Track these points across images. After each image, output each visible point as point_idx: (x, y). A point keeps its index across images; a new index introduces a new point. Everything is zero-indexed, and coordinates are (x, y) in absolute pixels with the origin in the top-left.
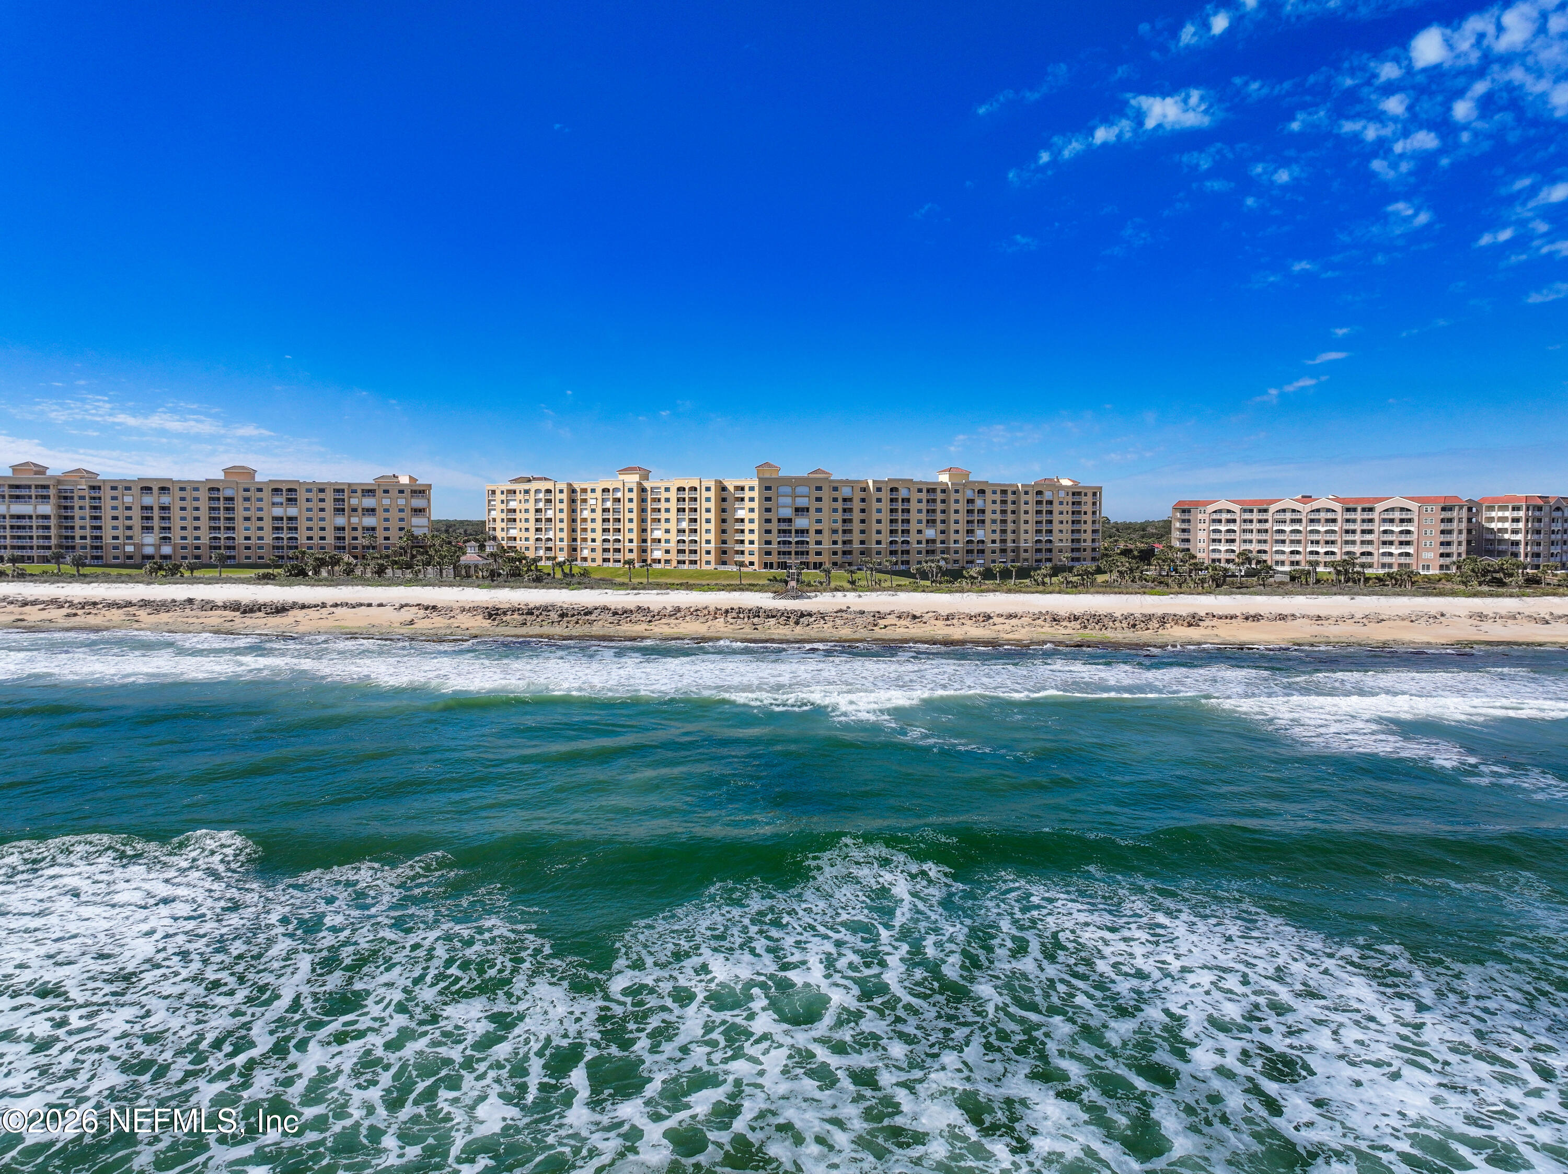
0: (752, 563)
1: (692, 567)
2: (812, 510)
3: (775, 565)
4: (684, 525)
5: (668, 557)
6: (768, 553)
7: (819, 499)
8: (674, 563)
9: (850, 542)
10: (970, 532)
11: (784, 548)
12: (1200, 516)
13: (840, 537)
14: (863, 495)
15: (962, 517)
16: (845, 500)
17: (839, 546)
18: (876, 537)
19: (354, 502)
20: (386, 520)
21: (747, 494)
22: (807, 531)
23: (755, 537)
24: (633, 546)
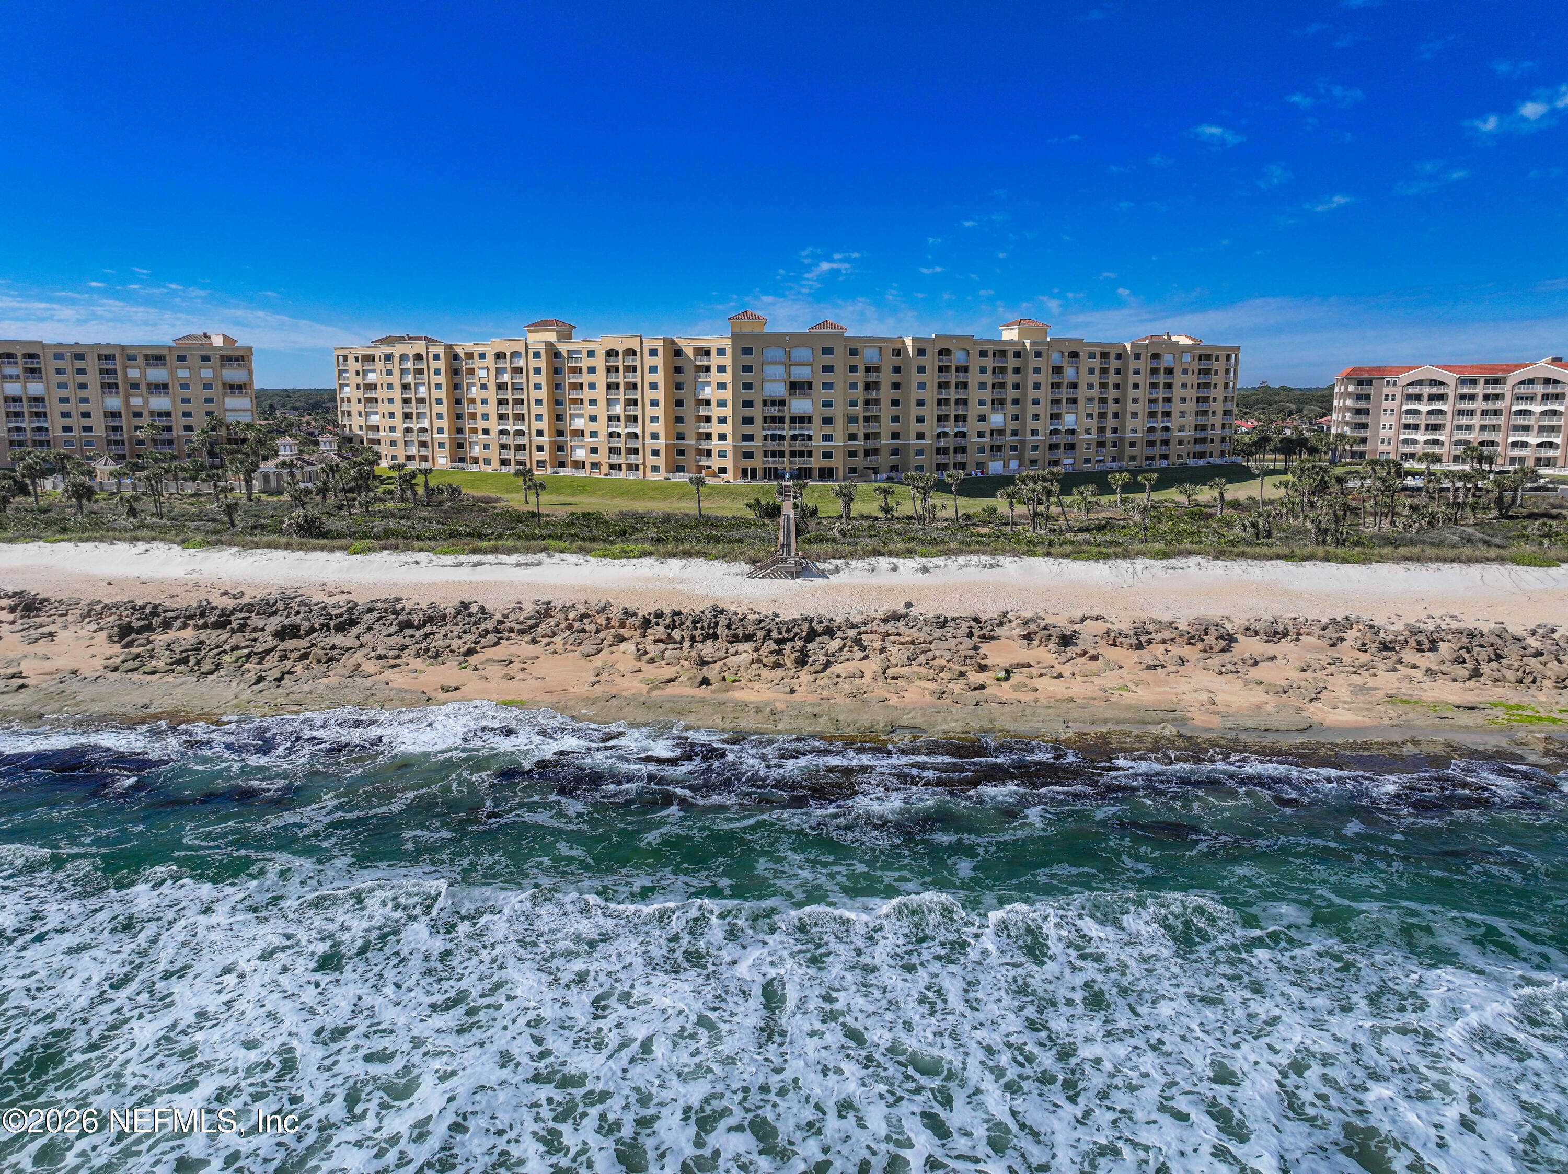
0: (723, 470)
1: (632, 476)
2: (818, 386)
3: (759, 473)
4: (619, 410)
5: (595, 458)
6: (748, 455)
7: (828, 368)
8: (605, 469)
9: (876, 435)
10: (1056, 417)
11: (775, 446)
12: (1386, 390)
13: (860, 429)
14: (896, 360)
15: (1045, 394)
16: (868, 369)
17: (859, 442)
18: (915, 427)
19: (134, 373)
20: (186, 400)
21: (715, 360)
22: (810, 420)
23: (728, 429)
24: (545, 440)
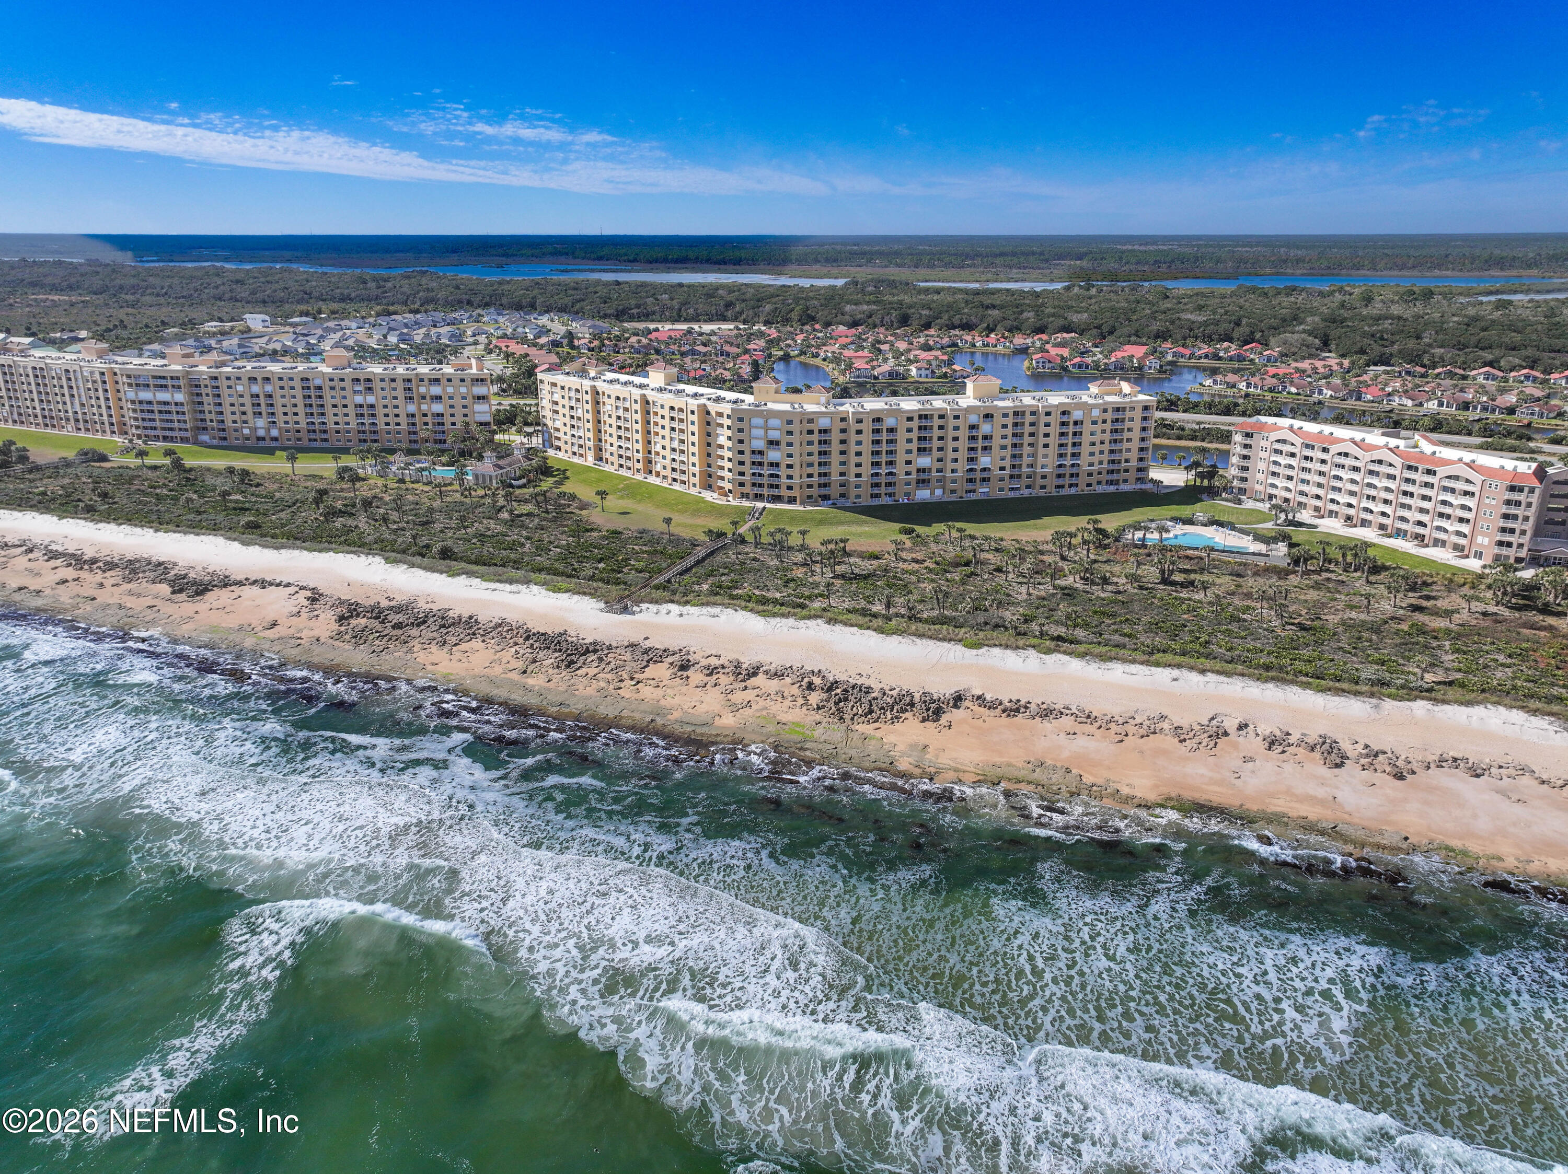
0: (730, 491)
1: (682, 487)
2: (784, 444)
3: (751, 496)
4: (676, 444)
5: (665, 472)
6: (742, 485)
7: (790, 432)
8: (670, 480)
9: (828, 474)
10: (972, 460)
11: (758, 480)
12: (1263, 443)
13: (815, 470)
14: (843, 425)
15: (963, 444)
16: (822, 432)
17: (815, 479)
18: (856, 469)
19: (423, 390)
20: (452, 407)
22: (779, 465)
23: (731, 466)
24: (640, 456)
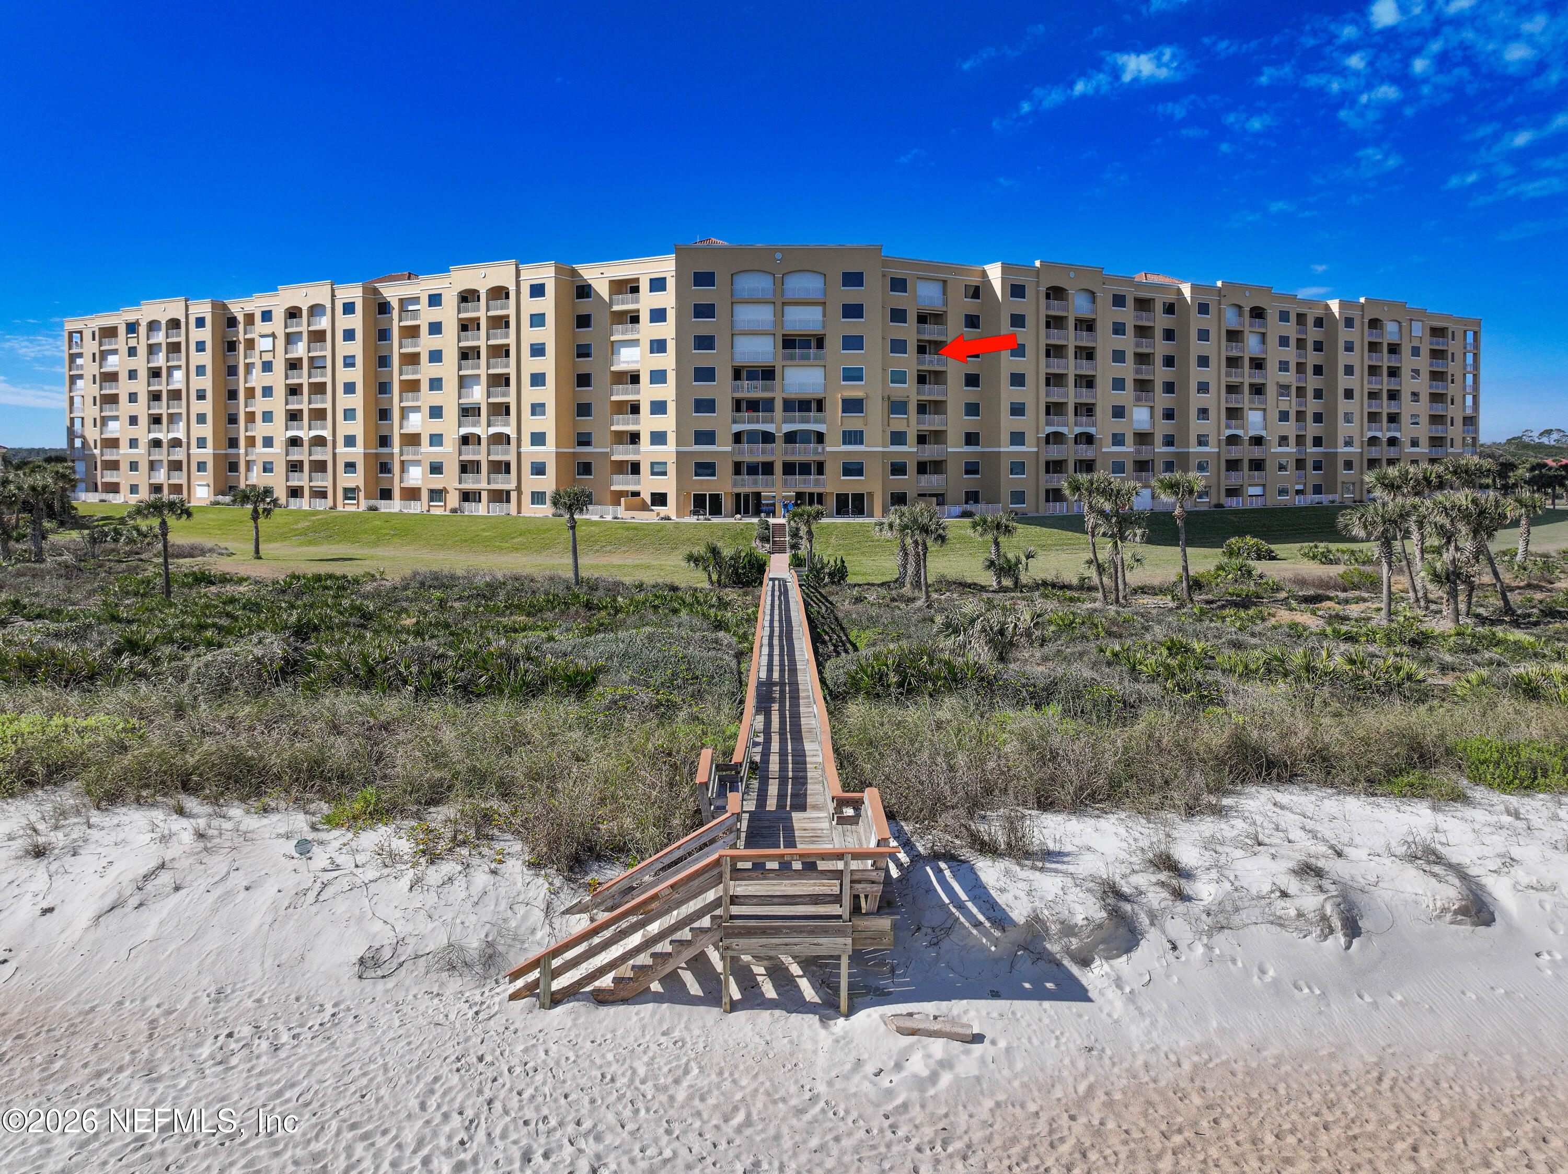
0: (660, 499)
1: (498, 510)
2: (833, 343)
3: (727, 504)
4: (478, 394)
5: (437, 482)
6: (706, 468)
7: (853, 311)
8: (453, 500)
9: (938, 436)
11: (754, 454)
13: (911, 424)
14: (971, 306)
15: (1216, 374)
16: (922, 319)
17: (910, 447)
18: (1009, 422)
21: (647, 301)
22: (820, 405)
23: (667, 423)
24: (357, 452)
